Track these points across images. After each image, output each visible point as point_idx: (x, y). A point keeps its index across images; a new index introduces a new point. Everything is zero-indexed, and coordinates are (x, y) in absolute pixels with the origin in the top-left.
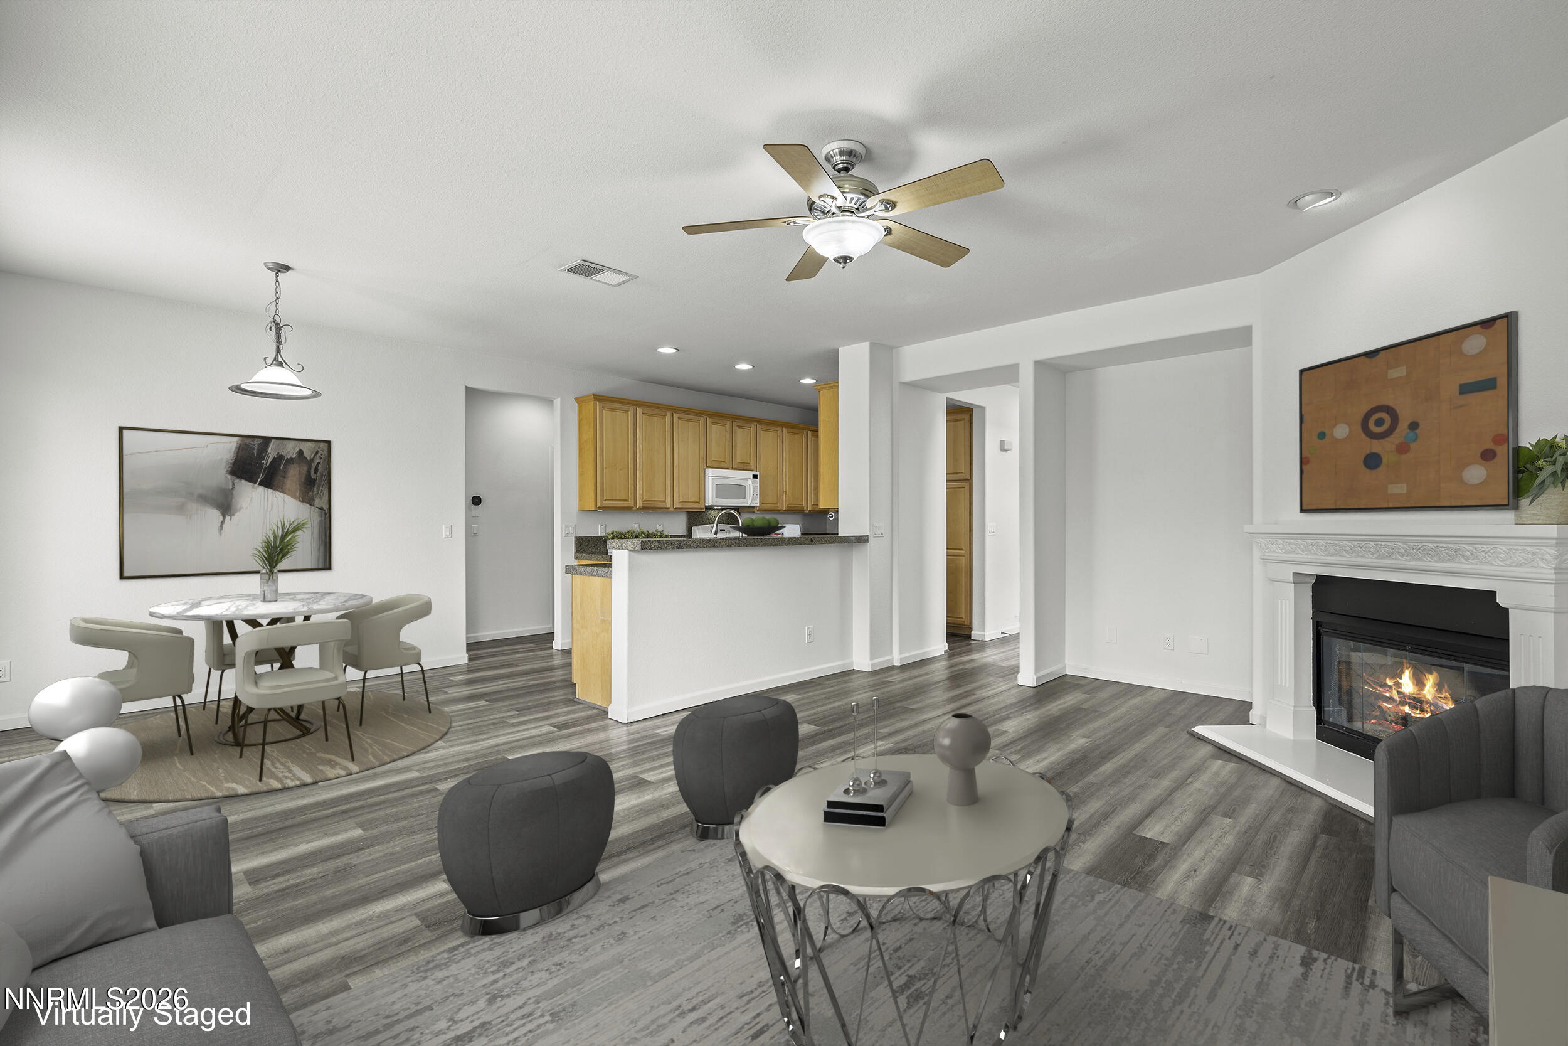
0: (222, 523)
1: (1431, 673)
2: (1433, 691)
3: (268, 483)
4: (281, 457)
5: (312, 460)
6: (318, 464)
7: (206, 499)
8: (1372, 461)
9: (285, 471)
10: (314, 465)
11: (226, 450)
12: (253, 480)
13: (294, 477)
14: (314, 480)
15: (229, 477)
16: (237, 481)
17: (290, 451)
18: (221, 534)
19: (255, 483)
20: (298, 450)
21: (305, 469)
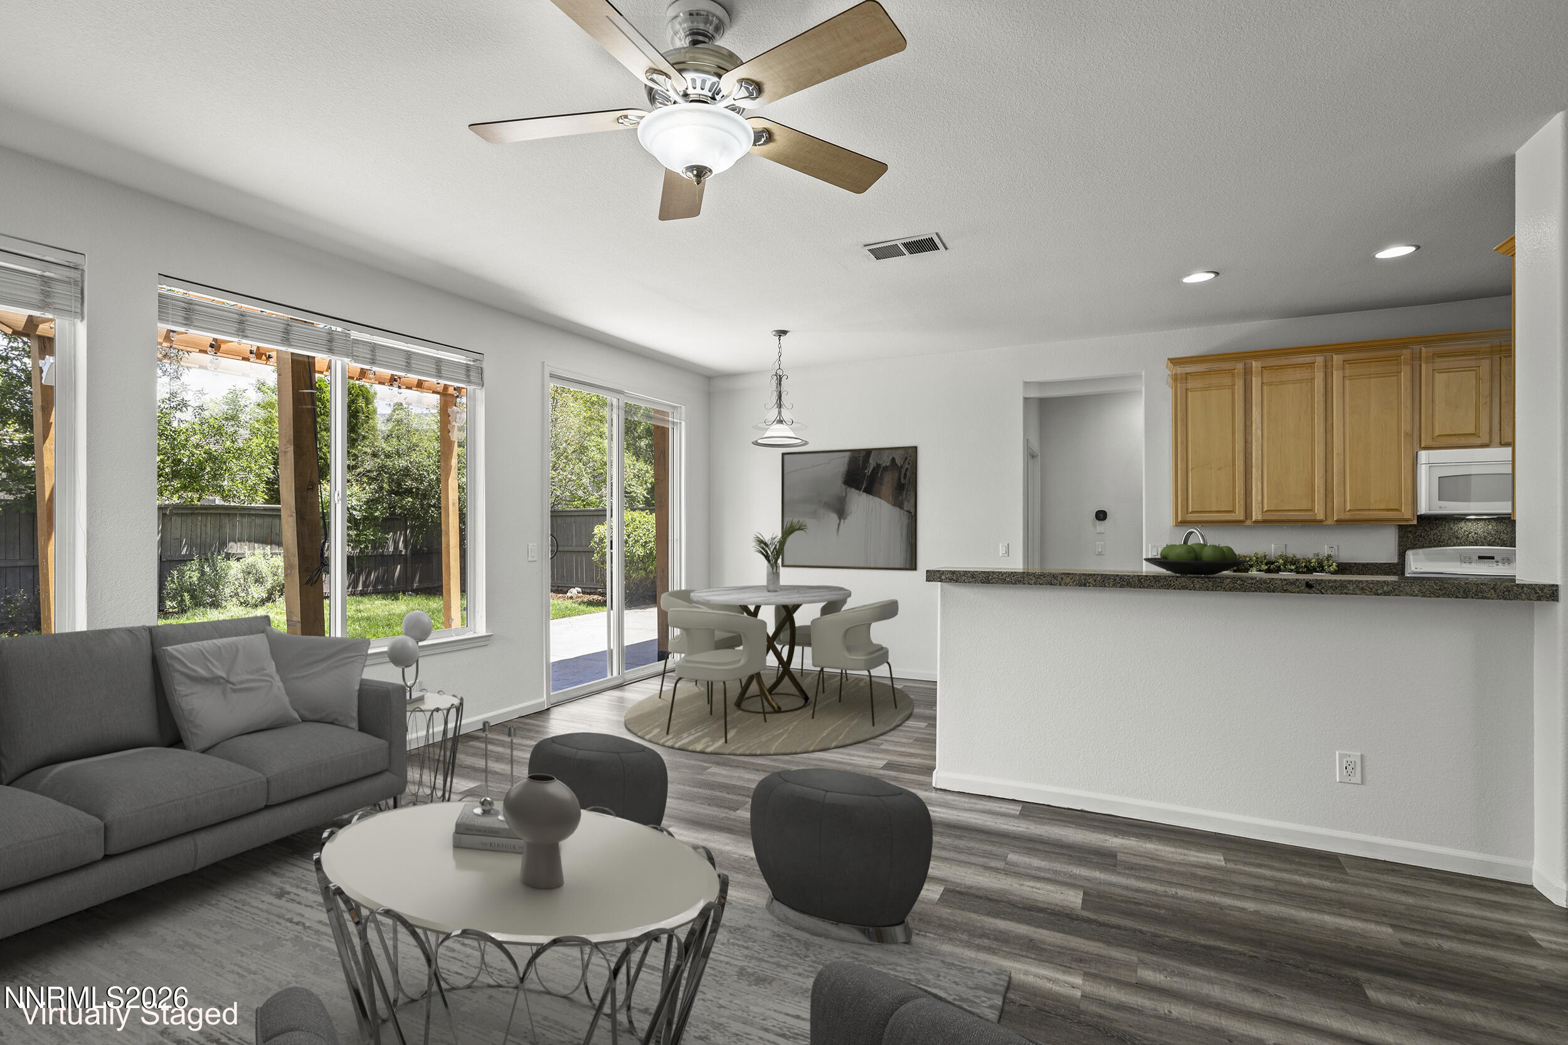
0: (839, 525)
3: (869, 491)
4: (878, 466)
5: (902, 466)
6: (907, 469)
7: (829, 506)
9: (882, 478)
10: (903, 471)
11: (841, 466)
12: (858, 488)
13: (888, 482)
14: (904, 485)
15: (843, 486)
16: (848, 489)
17: (886, 461)
18: (838, 534)
19: (860, 490)
20: (891, 457)
21: (897, 475)
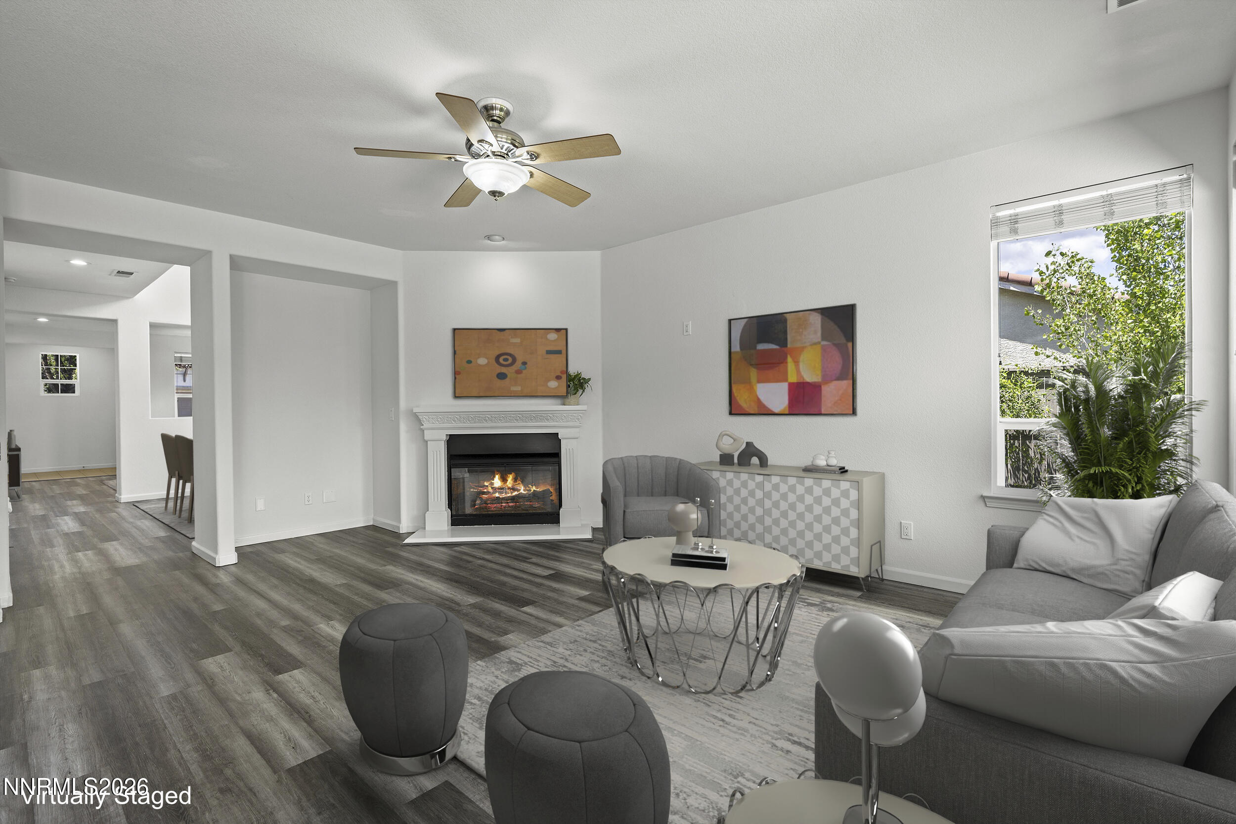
1: (511, 474)
2: (512, 482)
8: (502, 376)
